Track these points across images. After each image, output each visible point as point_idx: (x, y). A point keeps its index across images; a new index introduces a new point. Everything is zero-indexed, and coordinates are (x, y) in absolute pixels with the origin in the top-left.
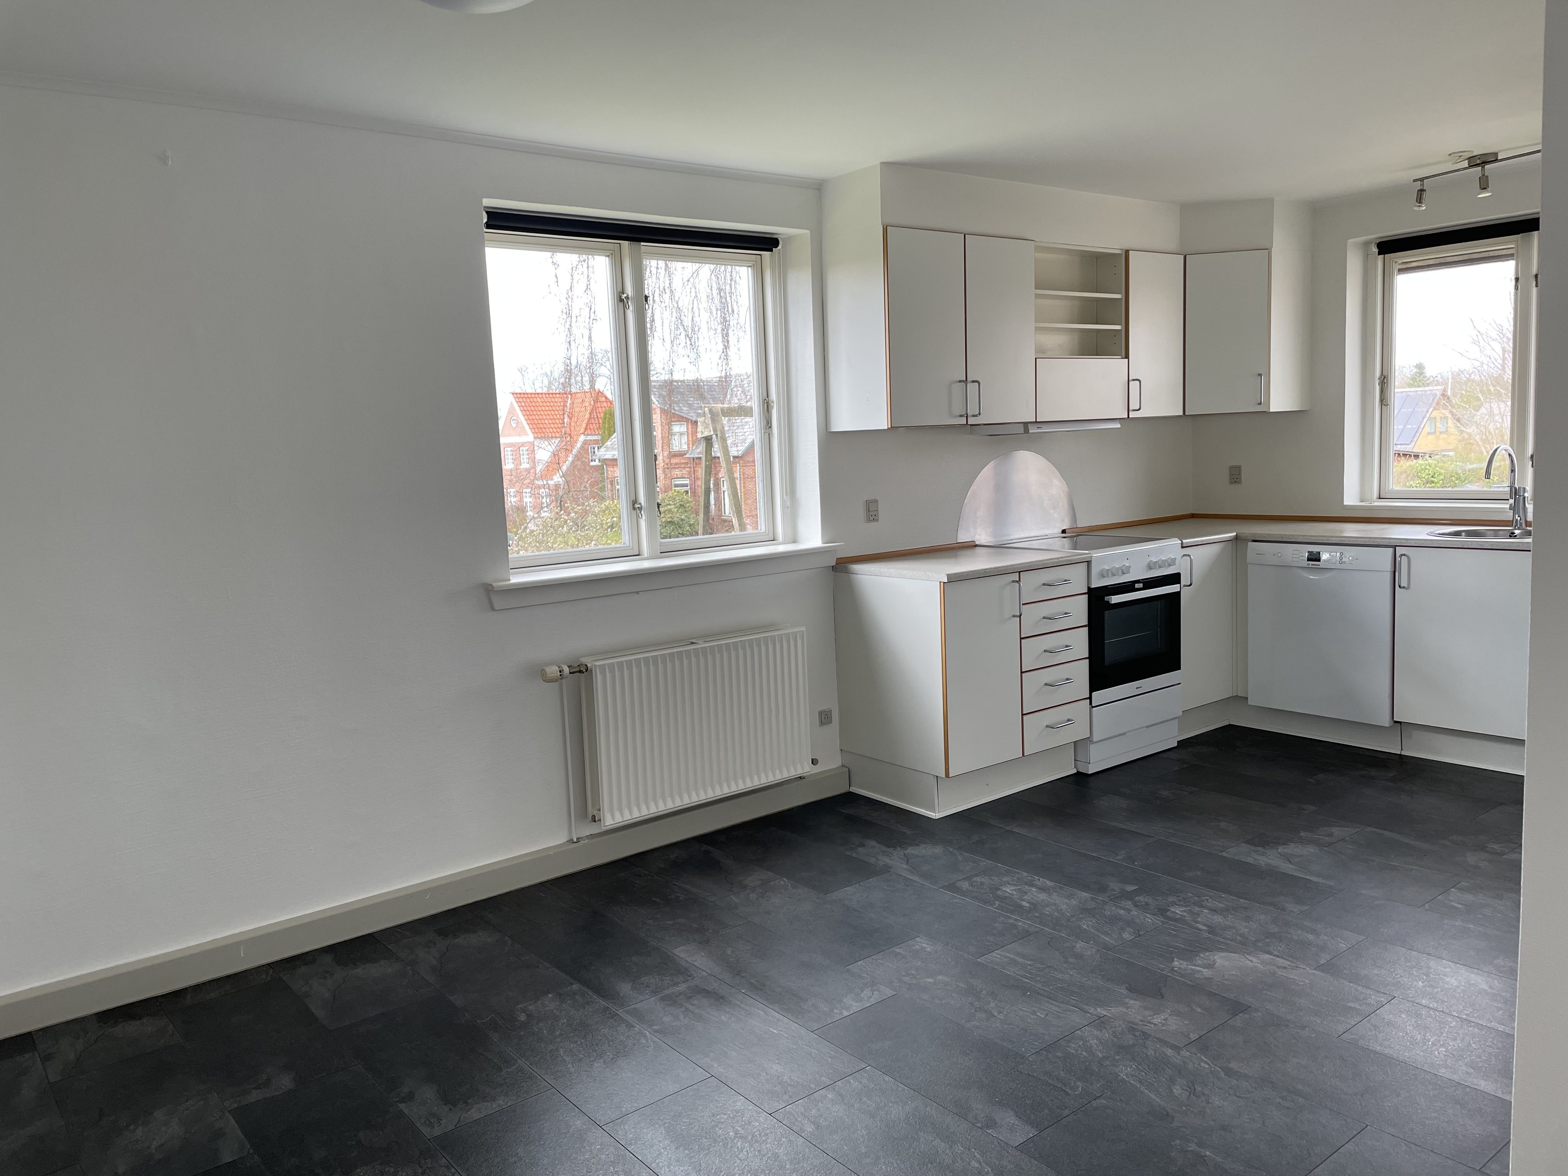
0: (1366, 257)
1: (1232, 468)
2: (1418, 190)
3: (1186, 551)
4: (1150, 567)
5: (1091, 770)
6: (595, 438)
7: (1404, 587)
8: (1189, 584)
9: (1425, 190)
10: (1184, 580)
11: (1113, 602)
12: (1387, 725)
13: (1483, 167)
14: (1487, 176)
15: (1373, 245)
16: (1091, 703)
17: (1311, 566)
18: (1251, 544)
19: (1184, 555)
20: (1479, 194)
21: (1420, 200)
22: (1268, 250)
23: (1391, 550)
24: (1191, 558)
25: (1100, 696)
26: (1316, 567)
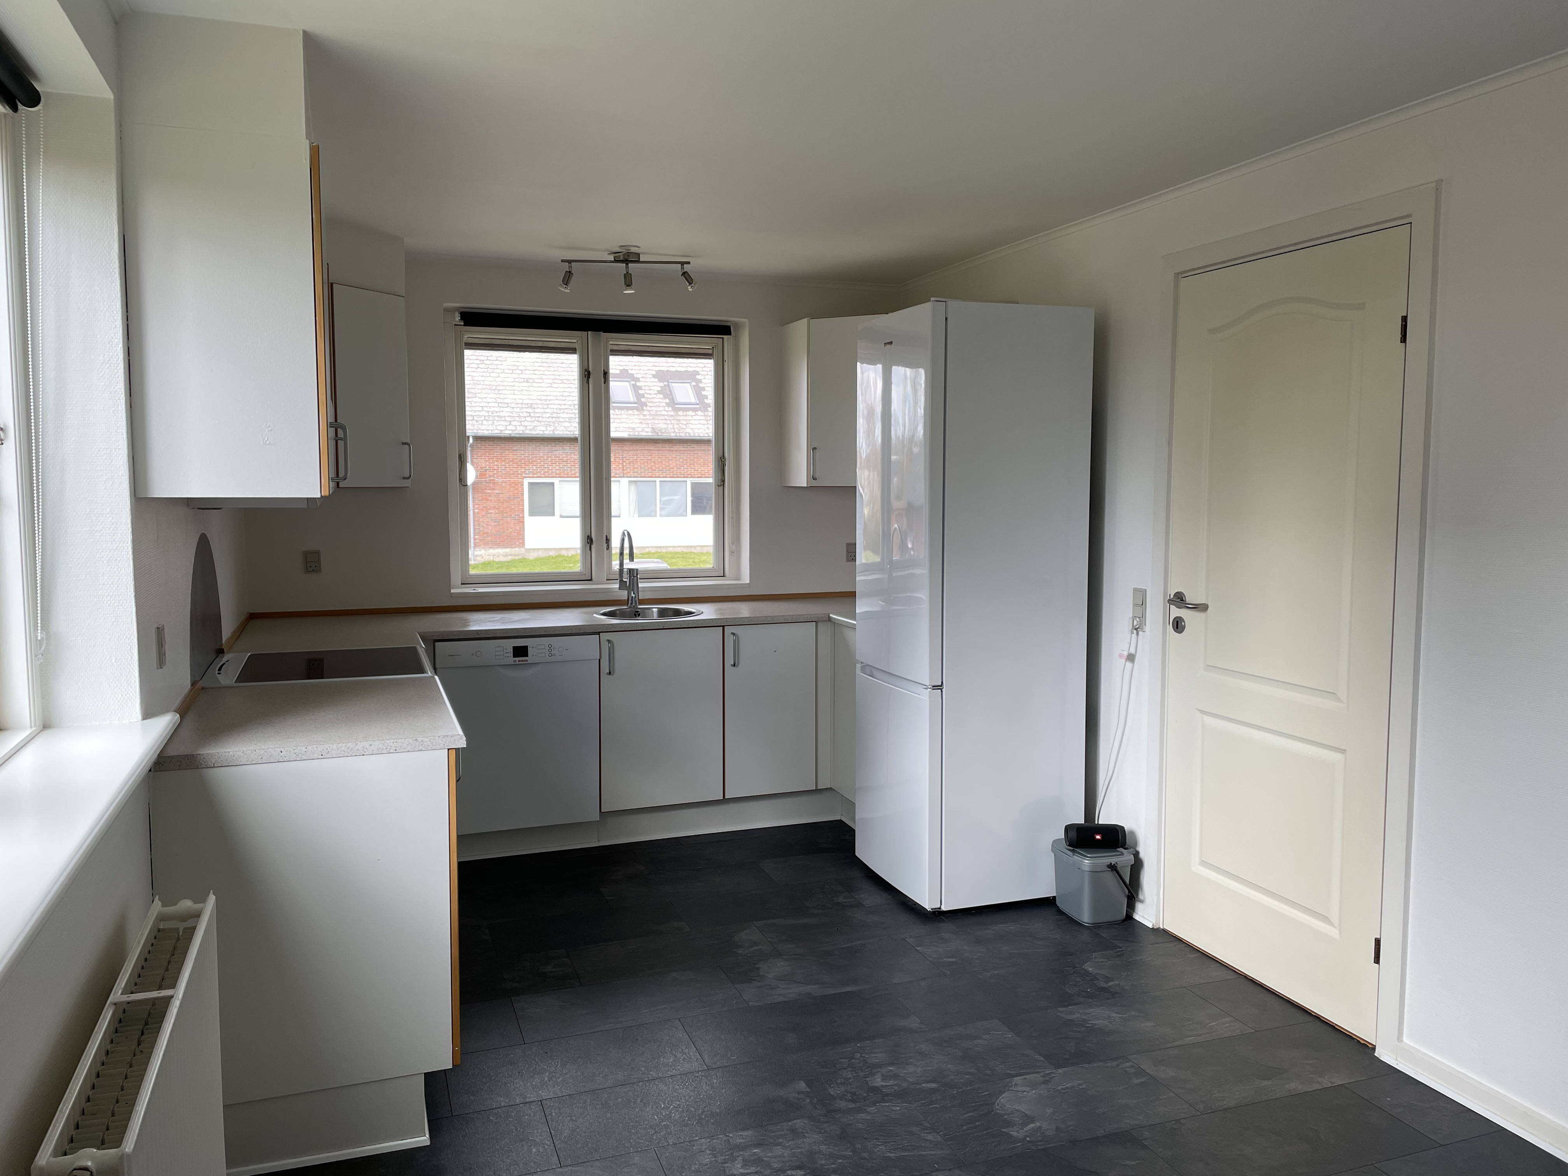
1: (306, 554)
2: (567, 272)
9: (573, 273)
12: (598, 819)
13: (627, 264)
14: (631, 275)
15: (459, 313)
17: (517, 663)
18: (437, 645)
20: (626, 290)
21: (566, 282)
23: (597, 636)
26: (524, 663)
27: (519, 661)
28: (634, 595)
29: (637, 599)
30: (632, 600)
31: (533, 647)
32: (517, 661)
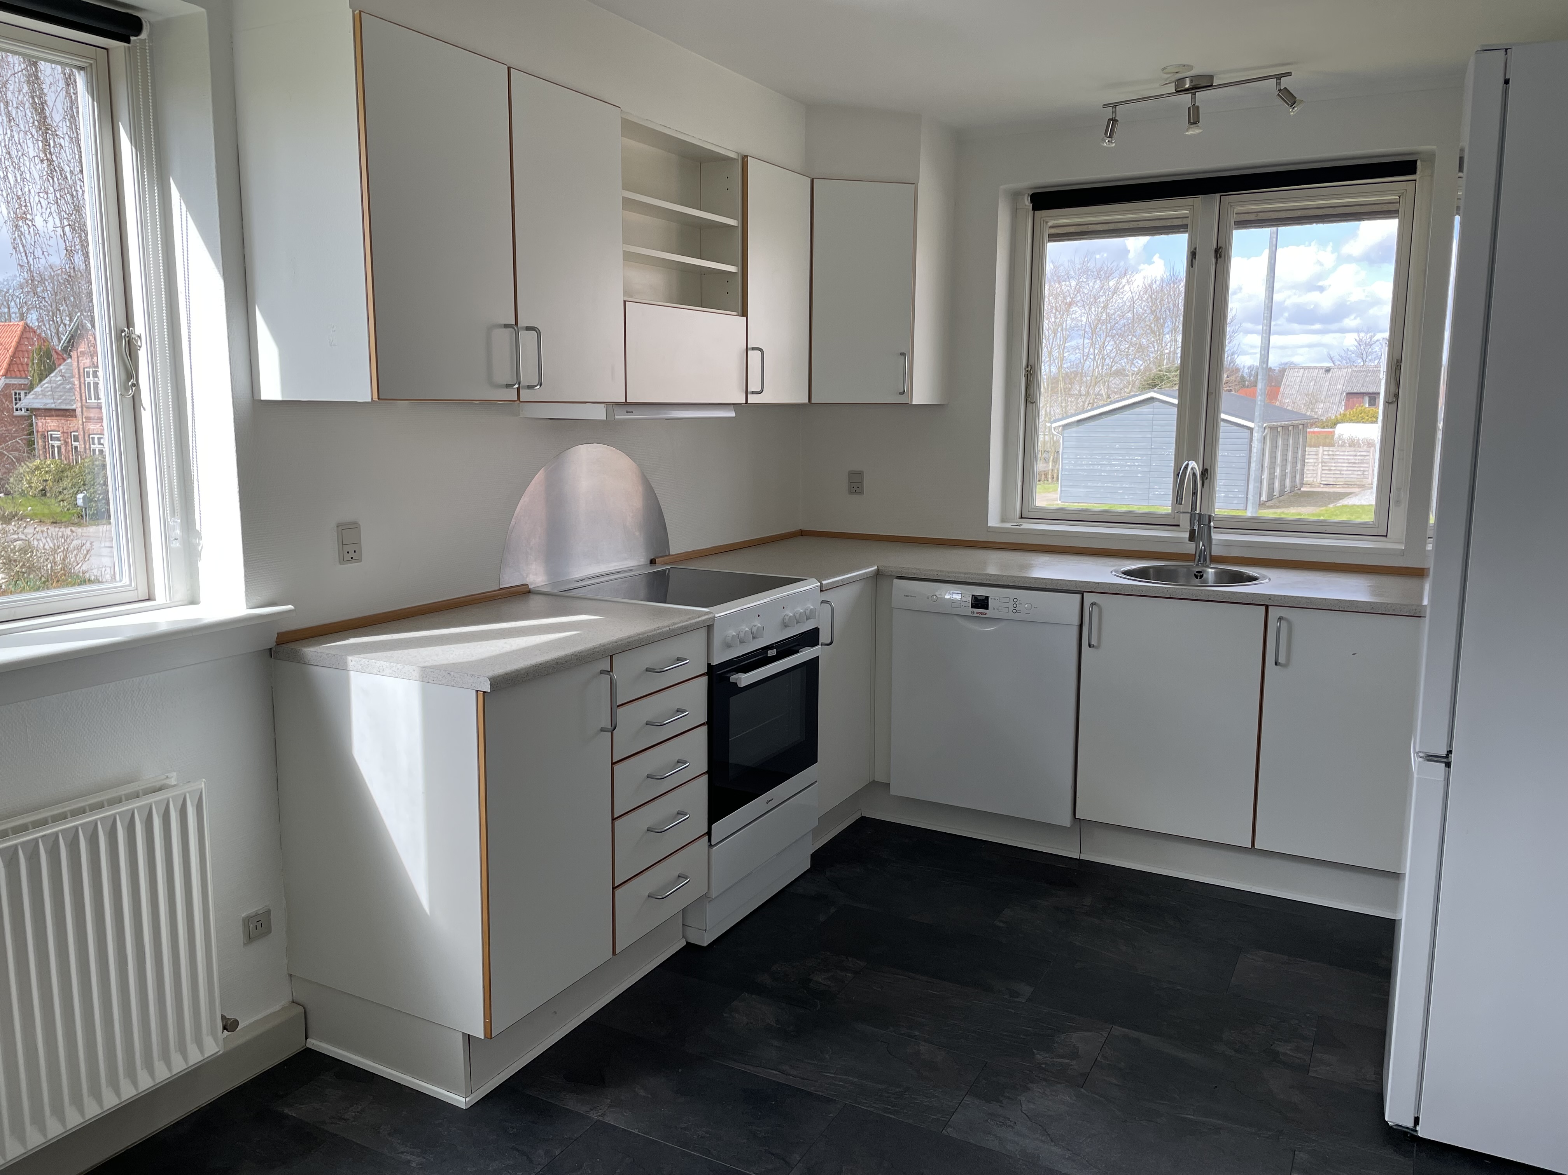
0: (1015, 213)
1: (852, 474)
2: (1110, 120)
3: (826, 596)
4: (785, 625)
5: (705, 940)
6: (22, 381)
7: (1093, 646)
8: (829, 642)
9: (1117, 121)
10: (824, 637)
11: (742, 684)
12: (1069, 826)
13: (1194, 94)
14: (1198, 107)
15: (1027, 195)
16: (710, 840)
17: (975, 615)
18: (896, 581)
19: (823, 602)
20: (1187, 130)
21: (1110, 133)
22: (914, 184)
23: (1079, 596)
24: (831, 605)
25: (721, 827)
26: (983, 616)
27: (977, 613)
28: (1203, 547)
29: (1207, 553)
30: (1200, 556)
31: (995, 599)
32: (976, 613)
